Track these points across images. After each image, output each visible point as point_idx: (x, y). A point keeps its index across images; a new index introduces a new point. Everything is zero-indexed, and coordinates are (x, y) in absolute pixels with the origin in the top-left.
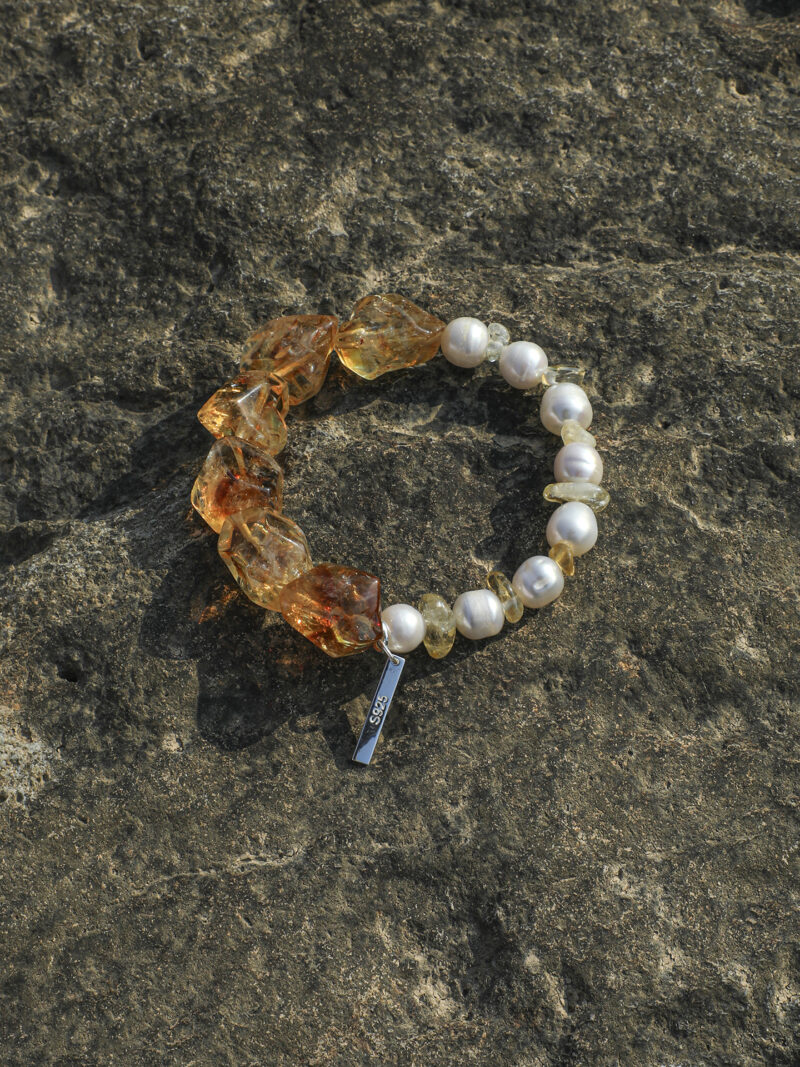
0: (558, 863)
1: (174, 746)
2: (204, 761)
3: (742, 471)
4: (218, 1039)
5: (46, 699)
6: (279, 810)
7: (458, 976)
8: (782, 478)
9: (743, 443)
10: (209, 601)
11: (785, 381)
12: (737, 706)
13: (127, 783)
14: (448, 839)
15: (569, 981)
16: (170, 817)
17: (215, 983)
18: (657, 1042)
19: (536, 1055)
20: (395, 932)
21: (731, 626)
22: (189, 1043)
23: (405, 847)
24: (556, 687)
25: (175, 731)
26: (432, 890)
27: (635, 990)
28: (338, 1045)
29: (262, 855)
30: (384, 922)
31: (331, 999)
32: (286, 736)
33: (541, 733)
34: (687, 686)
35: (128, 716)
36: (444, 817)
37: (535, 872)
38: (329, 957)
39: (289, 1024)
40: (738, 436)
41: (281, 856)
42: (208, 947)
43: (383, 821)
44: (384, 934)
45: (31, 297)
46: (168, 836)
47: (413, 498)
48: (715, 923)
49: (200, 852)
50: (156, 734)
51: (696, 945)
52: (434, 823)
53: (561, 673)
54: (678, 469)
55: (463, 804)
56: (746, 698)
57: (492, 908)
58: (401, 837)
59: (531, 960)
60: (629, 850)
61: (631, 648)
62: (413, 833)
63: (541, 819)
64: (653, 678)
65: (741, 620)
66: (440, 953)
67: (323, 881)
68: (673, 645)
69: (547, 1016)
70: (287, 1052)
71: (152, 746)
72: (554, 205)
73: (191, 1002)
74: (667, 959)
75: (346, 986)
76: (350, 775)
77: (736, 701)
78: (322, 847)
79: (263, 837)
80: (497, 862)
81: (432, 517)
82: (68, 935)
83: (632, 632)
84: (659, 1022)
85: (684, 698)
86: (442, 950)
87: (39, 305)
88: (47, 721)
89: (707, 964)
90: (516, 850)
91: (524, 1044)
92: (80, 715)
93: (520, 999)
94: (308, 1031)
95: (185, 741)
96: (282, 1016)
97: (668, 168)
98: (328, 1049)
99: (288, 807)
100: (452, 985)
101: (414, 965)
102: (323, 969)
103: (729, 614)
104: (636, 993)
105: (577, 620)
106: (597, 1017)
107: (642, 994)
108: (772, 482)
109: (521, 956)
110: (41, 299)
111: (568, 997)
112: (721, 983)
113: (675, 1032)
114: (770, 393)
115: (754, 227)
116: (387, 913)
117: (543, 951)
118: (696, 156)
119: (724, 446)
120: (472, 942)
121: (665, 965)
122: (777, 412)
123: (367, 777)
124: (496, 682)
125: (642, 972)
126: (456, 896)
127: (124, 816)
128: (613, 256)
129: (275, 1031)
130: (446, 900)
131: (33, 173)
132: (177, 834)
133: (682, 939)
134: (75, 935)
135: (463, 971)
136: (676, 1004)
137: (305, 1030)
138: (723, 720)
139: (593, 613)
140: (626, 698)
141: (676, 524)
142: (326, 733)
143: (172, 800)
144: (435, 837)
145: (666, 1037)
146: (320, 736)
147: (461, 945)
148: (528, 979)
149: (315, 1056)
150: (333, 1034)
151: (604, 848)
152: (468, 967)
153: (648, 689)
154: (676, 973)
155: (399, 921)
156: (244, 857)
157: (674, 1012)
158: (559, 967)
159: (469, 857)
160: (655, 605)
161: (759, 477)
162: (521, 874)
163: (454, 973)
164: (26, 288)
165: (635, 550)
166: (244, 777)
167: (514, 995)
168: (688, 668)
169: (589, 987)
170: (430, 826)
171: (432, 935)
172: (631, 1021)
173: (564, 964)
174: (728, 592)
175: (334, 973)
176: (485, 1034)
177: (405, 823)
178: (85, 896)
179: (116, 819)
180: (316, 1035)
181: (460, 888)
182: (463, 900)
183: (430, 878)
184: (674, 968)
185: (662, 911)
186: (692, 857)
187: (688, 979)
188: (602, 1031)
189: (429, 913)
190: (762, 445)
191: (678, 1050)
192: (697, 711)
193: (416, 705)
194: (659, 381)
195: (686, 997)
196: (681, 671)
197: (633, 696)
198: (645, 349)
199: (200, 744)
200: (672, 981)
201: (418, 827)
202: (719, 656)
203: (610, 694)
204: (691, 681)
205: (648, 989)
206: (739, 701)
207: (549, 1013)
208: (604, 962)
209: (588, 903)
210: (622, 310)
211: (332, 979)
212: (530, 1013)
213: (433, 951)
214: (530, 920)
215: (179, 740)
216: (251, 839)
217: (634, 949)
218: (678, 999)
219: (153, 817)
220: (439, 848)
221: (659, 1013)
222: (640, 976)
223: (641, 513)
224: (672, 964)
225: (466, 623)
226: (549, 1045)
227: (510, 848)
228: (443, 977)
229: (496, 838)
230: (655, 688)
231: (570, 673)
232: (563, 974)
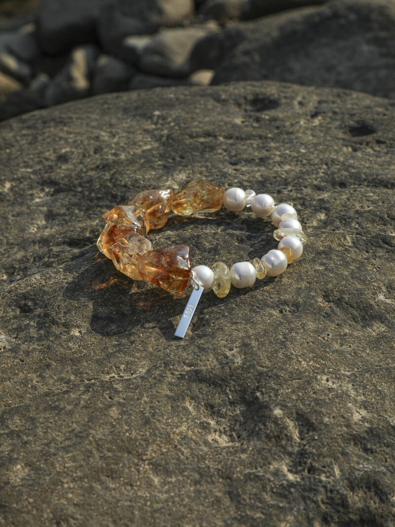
0: (291, 373)
1: (77, 334)
2: (94, 339)
3: (372, 244)
4: (88, 444)
5: (10, 319)
6: (133, 356)
7: (235, 430)
8: (392, 246)
9: (371, 234)
10: (102, 282)
11: (388, 214)
12: (382, 322)
13: (49, 347)
14: (227, 363)
15: (300, 423)
16: (71, 360)
17: (89, 421)
18: (356, 455)
19: (282, 459)
20: (197, 408)
21: (374, 289)
22: (69, 446)
23: (204, 368)
24: (286, 311)
25: (78, 327)
26: (219, 389)
27: (341, 426)
28: (161, 451)
29: (121, 374)
30: (190, 403)
31: (158, 429)
32: (138, 330)
33: (278, 325)
34: (355, 313)
35: (54, 322)
36: (225, 354)
37: (278, 376)
38: (157, 411)
39: (131, 439)
40: (368, 232)
41: (132, 374)
42: (86, 407)
43: (190, 357)
44: (190, 408)
45: (34, 222)
46: (69, 368)
47: (209, 249)
48: (383, 399)
49: (86, 373)
50: (68, 328)
51: (373, 408)
52: (220, 358)
53: (288, 305)
54: (341, 241)
55: (235, 350)
56: (386, 319)
57: (253, 393)
58: (201, 363)
59: (278, 412)
60: (331, 370)
61: (324, 299)
62: (208, 363)
63: (280, 355)
64: (337, 310)
65: (379, 288)
66: (224, 420)
67: (155, 381)
68: (346, 297)
69: (288, 440)
70: (129, 452)
71: (65, 334)
72: (275, 178)
73: (73, 430)
74: (357, 414)
75: (167, 424)
76: (173, 343)
77: (381, 320)
78: (156, 368)
79: (122, 367)
80: (256, 373)
81: (219, 254)
82: (5, 406)
83: (325, 292)
84: (355, 444)
85: (354, 319)
86: (225, 418)
87: (38, 225)
88: (10, 327)
89: (381, 416)
90: (267, 367)
91: (275, 454)
92: (28, 324)
93: (271, 431)
94: (143, 443)
95: (83, 332)
96: (127, 434)
97: (325, 167)
98: (155, 452)
99: (138, 355)
100: (231, 436)
101: (208, 424)
102: (153, 415)
103: (373, 286)
104: (341, 427)
105: (295, 286)
106: (319, 437)
107: (345, 429)
108: (387, 249)
109: (271, 410)
110: (39, 223)
111: (301, 432)
112: (390, 425)
113: (366, 450)
114: (381, 218)
115: (365, 180)
116: (192, 398)
117: (284, 407)
118: (337, 163)
119: (362, 236)
120: (243, 413)
121: (356, 417)
122: (385, 225)
123: (182, 343)
124: (253, 306)
125: (344, 418)
126: (232, 391)
127: (46, 359)
128: (303, 188)
129: (122, 441)
130: (227, 394)
131: (42, 190)
132: (74, 367)
133: (365, 405)
134: (9, 406)
135: (237, 427)
136: (365, 435)
137: (141, 442)
138: (375, 328)
139: (303, 285)
140: (324, 317)
141: (342, 257)
142: (161, 329)
143: (73, 353)
144: (220, 363)
145: (361, 453)
146: (157, 330)
147: (236, 415)
148: (276, 421)
149: (146, 455)
150: (158, 445)
151: (317, 368)
152: (240, 425)
153: (335, 314)
154: (364, 419)
155: (199, 403)
156: (111, 375)
157: (364, 439)
158: (295, 415)
159: (239, 371)
160: (335, 282)
161: (380, 247)
162: (270, 377)
163: (232, 429)
164: (32, 219)
165: (322, 264)
166: (115, 346)
167: (268, 429)
168: (355, 305)
169: (313, 423)
170: (217, 359)
171: (219, 411)
172: (339, 440)
173: (297, 414)
174: (371, 278)
175: (160, 418)
176: (251, 449)
177: (204, 358)
178: (18, 390)
179: (41, 360)
180: (147, 446)
181: (235, 387)
182: (237, 393)
183: (218, 383)
184: (362, 417)
185: (352, 393)
186: (367, 372)
187: (370, 422)
188: (323, 444)
189: (217, 400)
190: (380, 235)
191: (368, 460)
192: (362, 324)
193: (210, 316)
194: (329, 217)
195: (370, 431)
196: (351, 306)
197: (328, 316)
198: (321, 208)
199: (91, 333)
200: (361, 423)
201: (210, 360)
202: (371, 301)
203: (315, 314)
204: (357, 311)
205: (348, 426)
206: (383, 320)
207: (289, 439)
208: (321, 412)
209: (310, 389)
210: (309, 199)
211: (159, 420)
212: (278, 438)
213: (219, 419)
214: (276, 395)
215: (80, 332)
216: (116, 367)
217: (338, 408)
218: (366, 432)
219: (62, 360)
220: (223, 367)
221: (356, 439)
222: (343, 420)
223: (324, 252)
224: (361, 416)
225: (237, 277)
226: (290, 454)
227: (263, 367)
228: (225, 432)
229: (255, 363)
230: (339, 314)
231: (293, 305)
232: (297, 420)
